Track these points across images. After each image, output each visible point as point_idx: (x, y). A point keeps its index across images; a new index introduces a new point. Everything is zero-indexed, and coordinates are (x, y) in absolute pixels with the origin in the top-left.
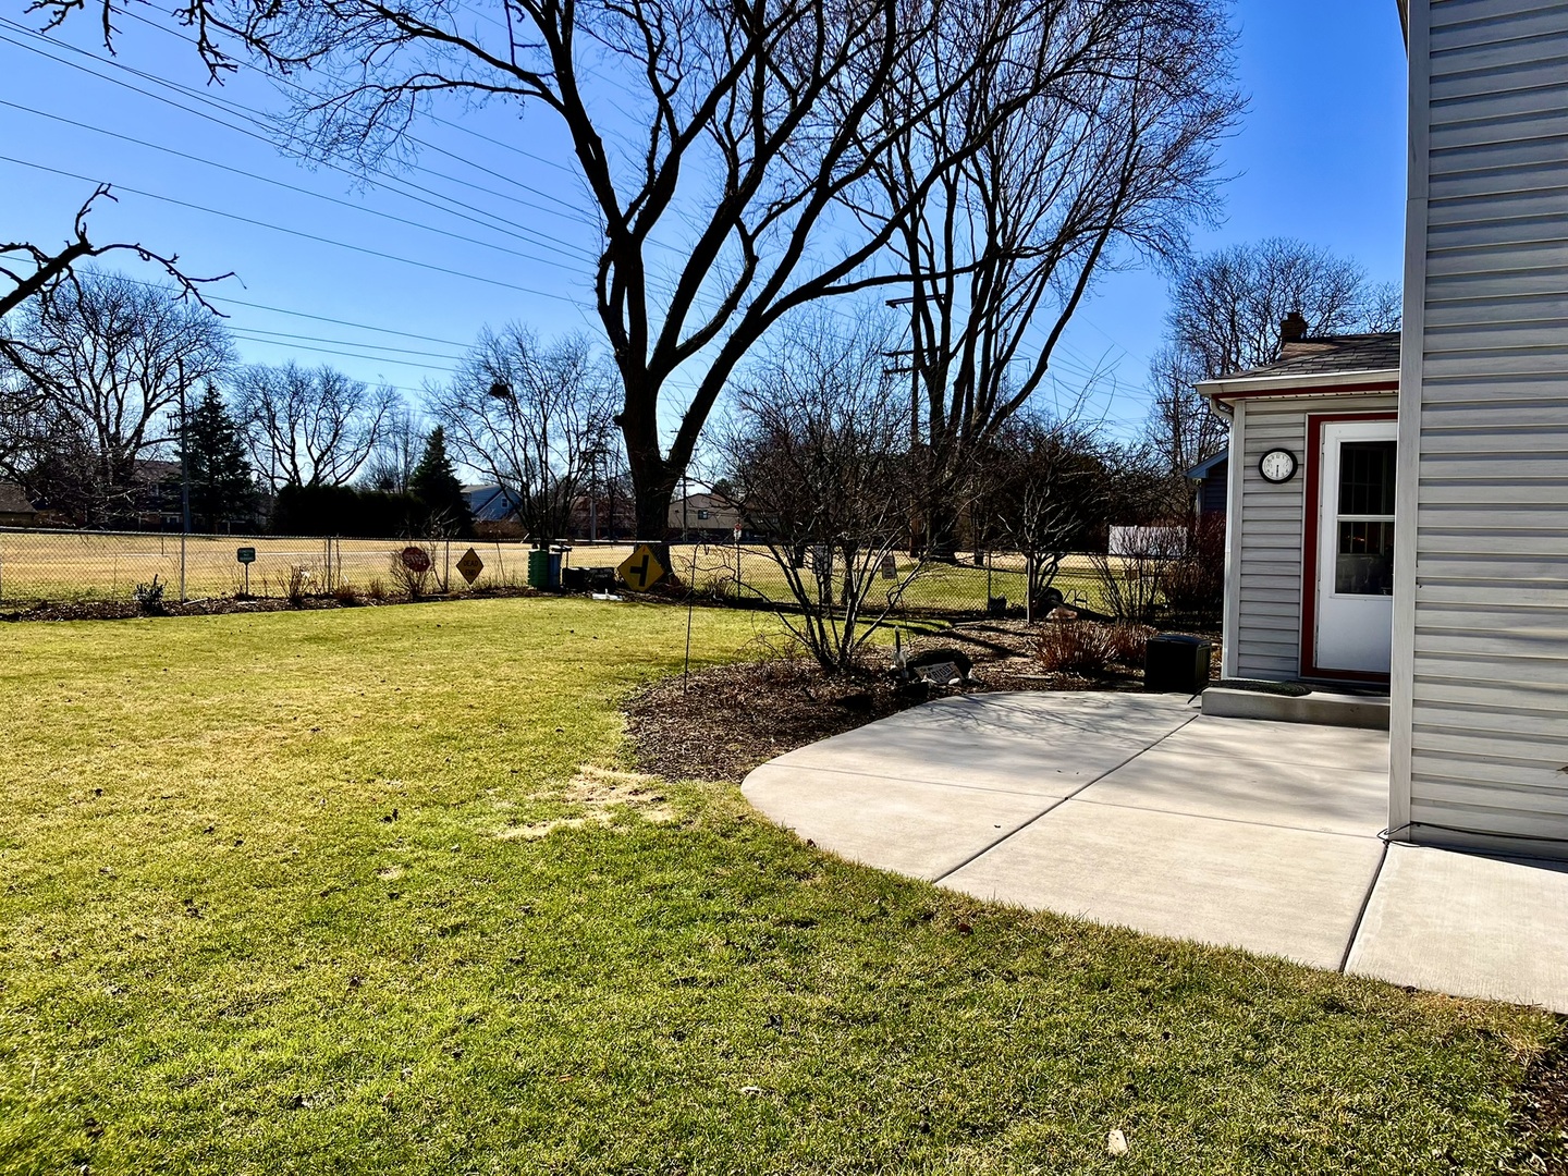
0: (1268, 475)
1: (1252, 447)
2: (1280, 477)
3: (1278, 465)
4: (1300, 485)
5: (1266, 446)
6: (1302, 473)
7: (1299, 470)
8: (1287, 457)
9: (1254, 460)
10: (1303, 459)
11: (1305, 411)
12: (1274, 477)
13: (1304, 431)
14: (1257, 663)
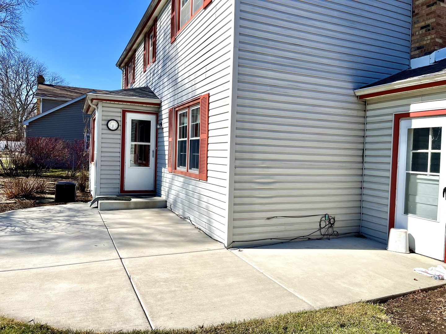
0: (110, 128)
1: (104, 118)
2: (114, 129)
3: (113, 125)
4: (119, 132)
5: (109, 118)
6: (120, 128)
7: (120, 127)
8: (116, 122)
9: (106, 122)
10: (121, 123)
11: (121, 108)
12: (112, 129)
13: (121, 115)
14: (106, 190)
